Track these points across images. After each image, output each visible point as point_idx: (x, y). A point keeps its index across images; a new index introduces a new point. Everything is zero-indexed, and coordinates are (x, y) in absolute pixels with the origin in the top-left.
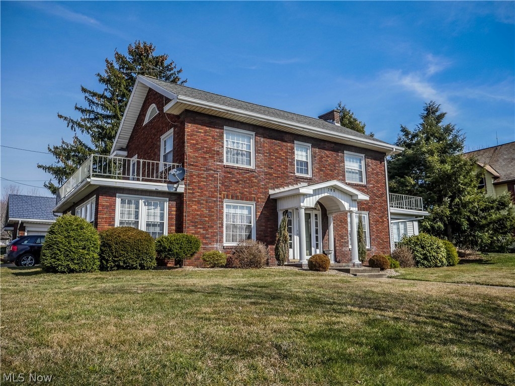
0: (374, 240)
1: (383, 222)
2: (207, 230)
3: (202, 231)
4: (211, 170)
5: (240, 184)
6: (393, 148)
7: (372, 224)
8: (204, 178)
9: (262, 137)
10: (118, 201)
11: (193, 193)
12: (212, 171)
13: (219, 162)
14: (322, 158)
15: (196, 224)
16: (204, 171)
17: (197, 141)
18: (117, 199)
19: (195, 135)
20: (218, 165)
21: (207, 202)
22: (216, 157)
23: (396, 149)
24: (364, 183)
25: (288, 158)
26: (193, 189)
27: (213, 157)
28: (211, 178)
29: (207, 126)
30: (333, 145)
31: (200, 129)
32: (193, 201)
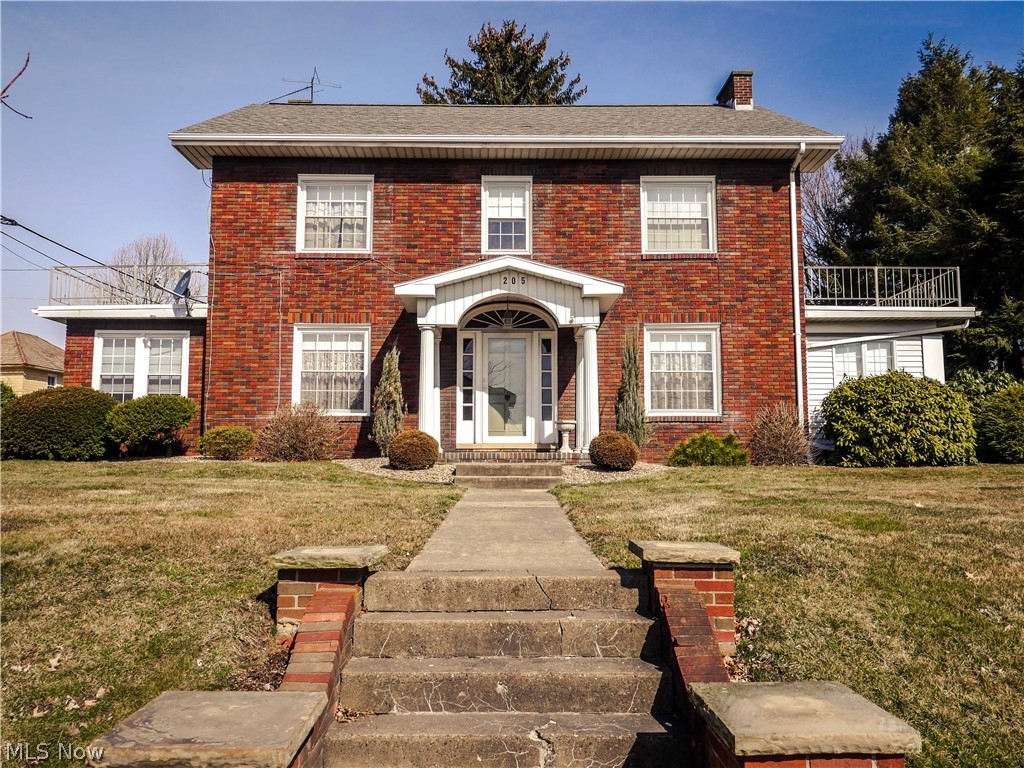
0: (736, 394)
1: (775, 346)
2: (254, 387)
3: (243, 389)
4: (264, 267)
5: (332, 289)
6: (799, 144)
7: (730, 354)
8: (251, 285)
9: (390, 182)
10: (98, 342)
11: (227, 317)
12: (267, 270)
13: (286, 248)
14: (564, 203)
15: (232, 376)
16: (252, 271)
17: (235, 214)
18: (96, 339)
19: (231, 203)
20: (281, 256)
21: (255, 332)
22: (278, 241)
23: (807, 144)
24: (712, 249)
25: (460, 219)
26: (227, 310)
27: (270, 242)
28: (265, 285)
29: (260, 182)
30: (604, 167)
31: (243, 189)
32: (226, 332)
